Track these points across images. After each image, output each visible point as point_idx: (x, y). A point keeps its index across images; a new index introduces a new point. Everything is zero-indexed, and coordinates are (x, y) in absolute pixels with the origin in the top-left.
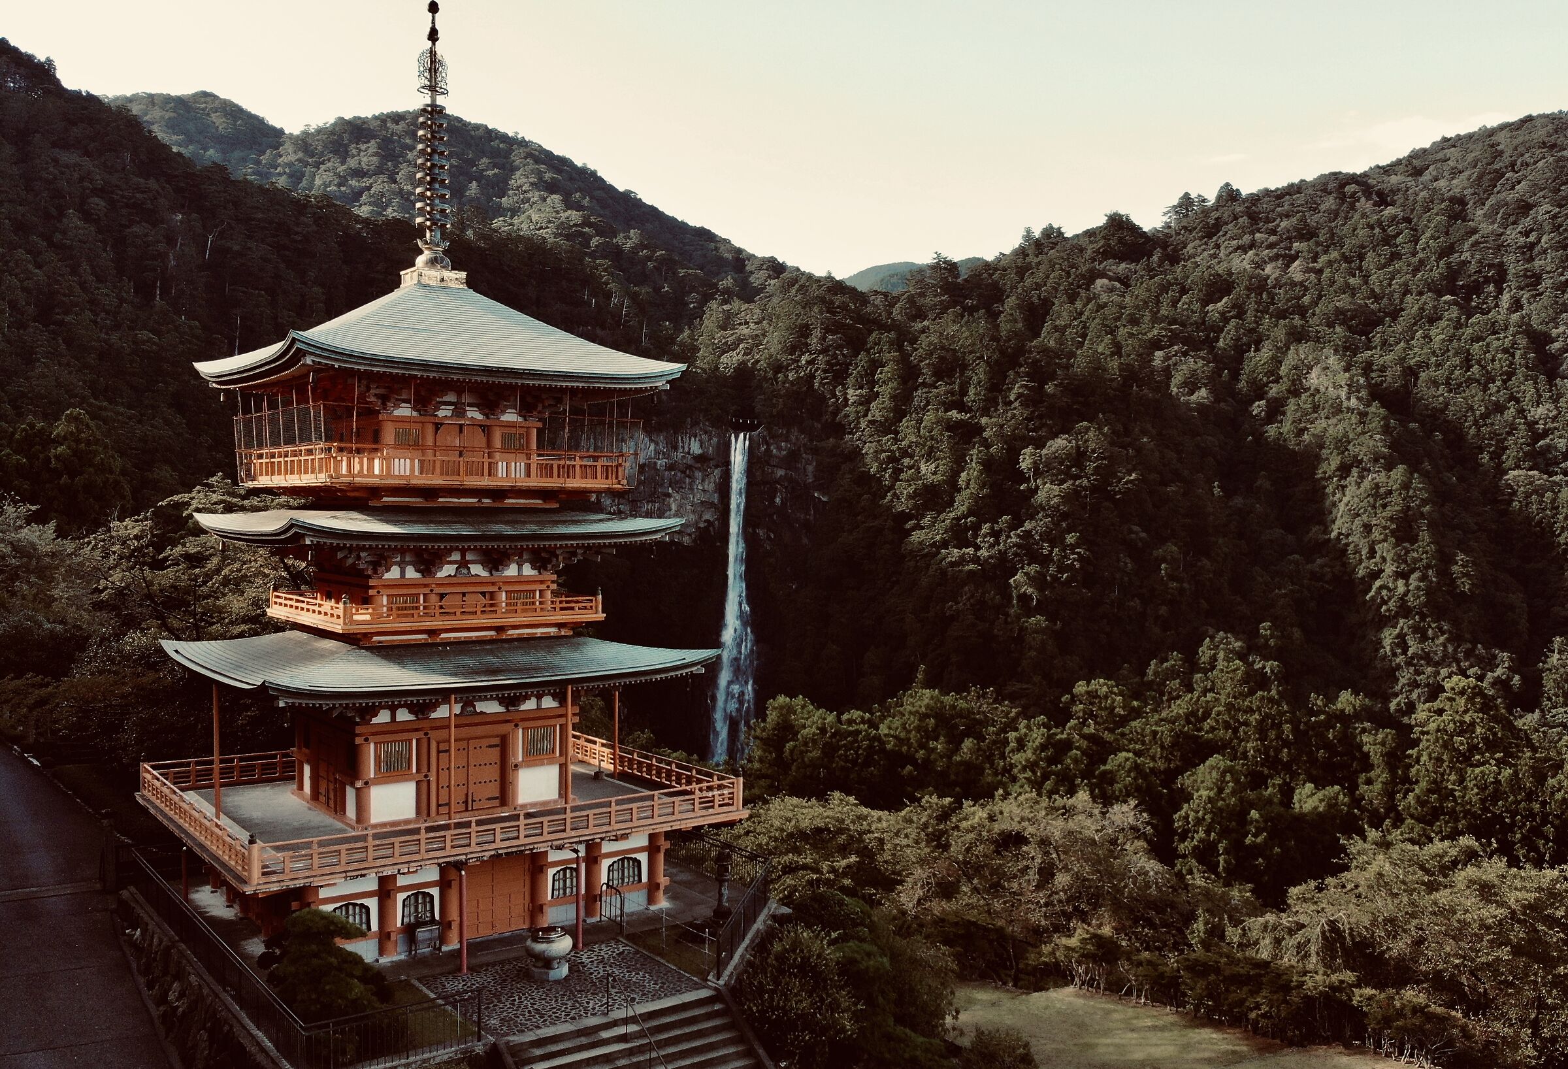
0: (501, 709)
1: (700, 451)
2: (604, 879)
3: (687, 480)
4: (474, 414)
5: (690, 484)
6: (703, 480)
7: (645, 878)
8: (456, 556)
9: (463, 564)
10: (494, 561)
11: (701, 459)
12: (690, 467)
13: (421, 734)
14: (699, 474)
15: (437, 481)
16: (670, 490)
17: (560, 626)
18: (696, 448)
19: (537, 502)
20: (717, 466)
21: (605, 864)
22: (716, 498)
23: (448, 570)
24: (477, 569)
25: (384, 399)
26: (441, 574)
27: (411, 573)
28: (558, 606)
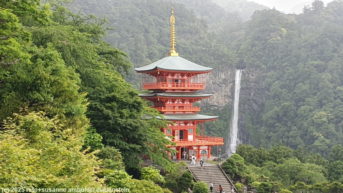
0: (184, 125)
1: (224, 77)
2: (201, 153)
3: (220, 88)
4: (180, 77)
5: (221, 89)
6: (225, 88)
7: (207, 154)
8: (177, 100)
9: (178, 101)
10: (183, 101)
11: (225, 80)
12: (221, 83)
13: (172, 128)
14: (224, 85)
15: (175, 88)
16: (214, 91)
17: (193, 112)
18: (223, 76)
19: (190, 92)
20: (230, 82)
21: (201, 151)
22: (230, 94)
23: (176, 102)
24: (180, 102)
25: (167, 75)
26: (175, 103)
27: (171, 103)
28: (193, 108)
